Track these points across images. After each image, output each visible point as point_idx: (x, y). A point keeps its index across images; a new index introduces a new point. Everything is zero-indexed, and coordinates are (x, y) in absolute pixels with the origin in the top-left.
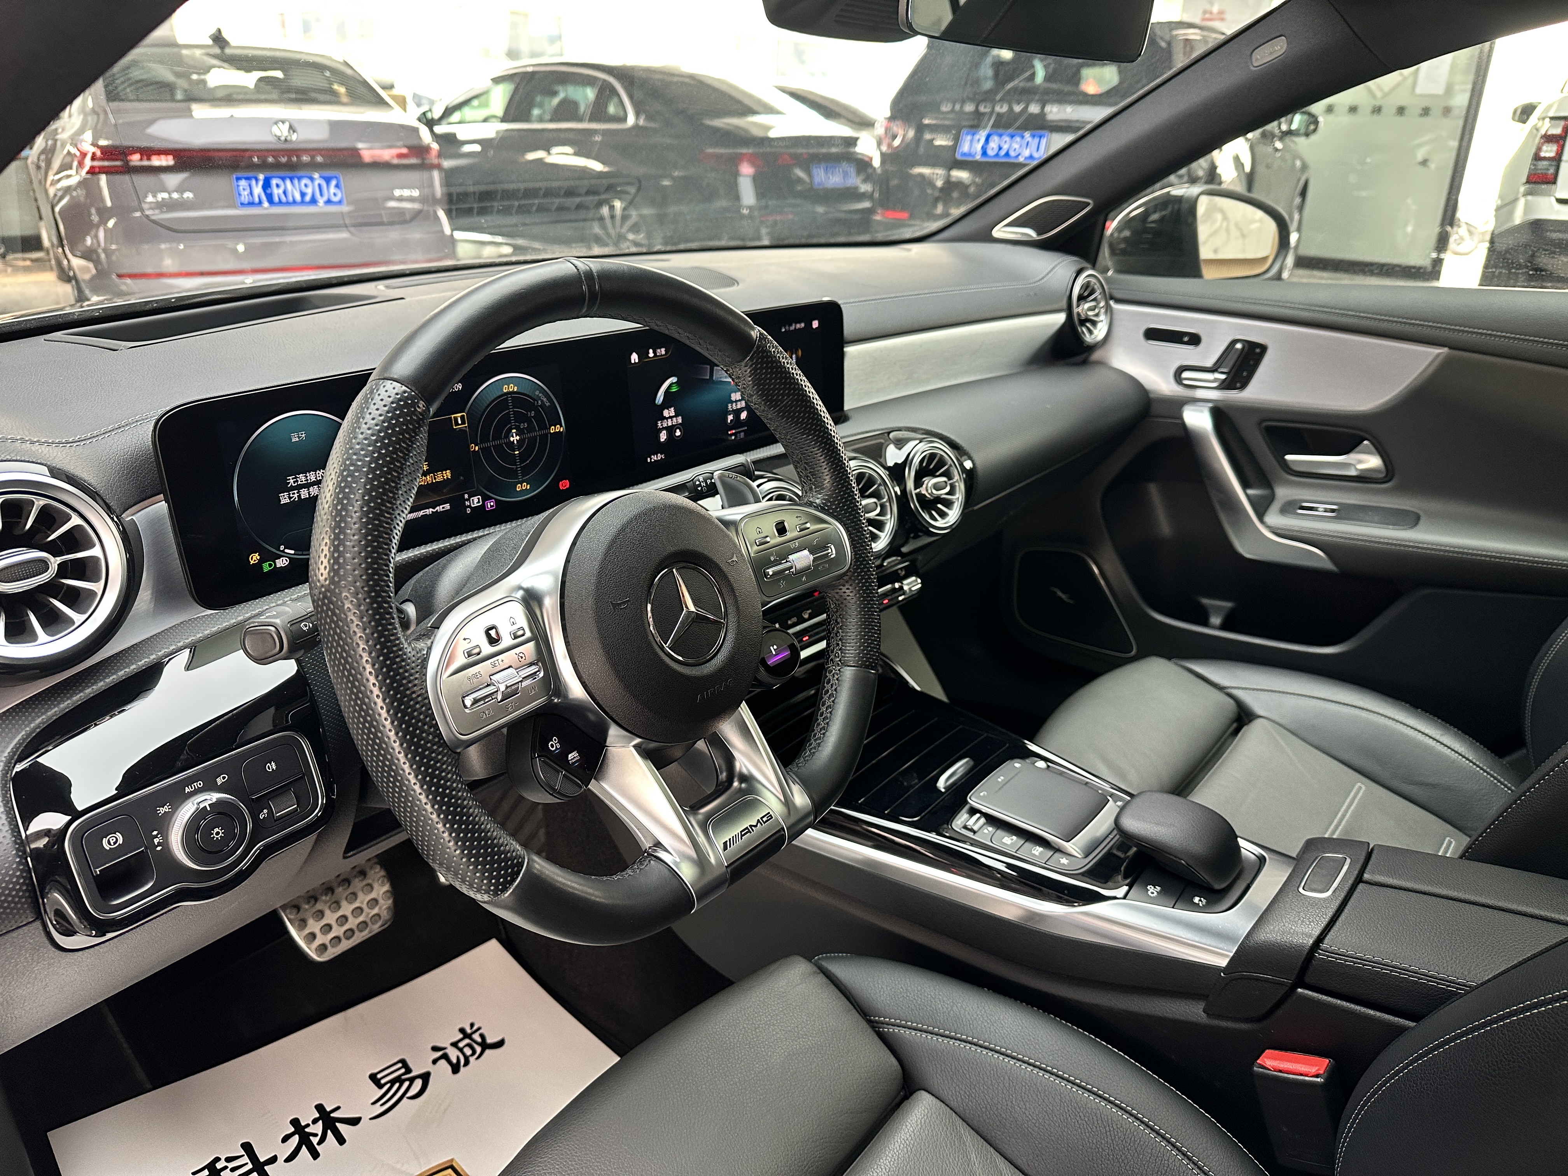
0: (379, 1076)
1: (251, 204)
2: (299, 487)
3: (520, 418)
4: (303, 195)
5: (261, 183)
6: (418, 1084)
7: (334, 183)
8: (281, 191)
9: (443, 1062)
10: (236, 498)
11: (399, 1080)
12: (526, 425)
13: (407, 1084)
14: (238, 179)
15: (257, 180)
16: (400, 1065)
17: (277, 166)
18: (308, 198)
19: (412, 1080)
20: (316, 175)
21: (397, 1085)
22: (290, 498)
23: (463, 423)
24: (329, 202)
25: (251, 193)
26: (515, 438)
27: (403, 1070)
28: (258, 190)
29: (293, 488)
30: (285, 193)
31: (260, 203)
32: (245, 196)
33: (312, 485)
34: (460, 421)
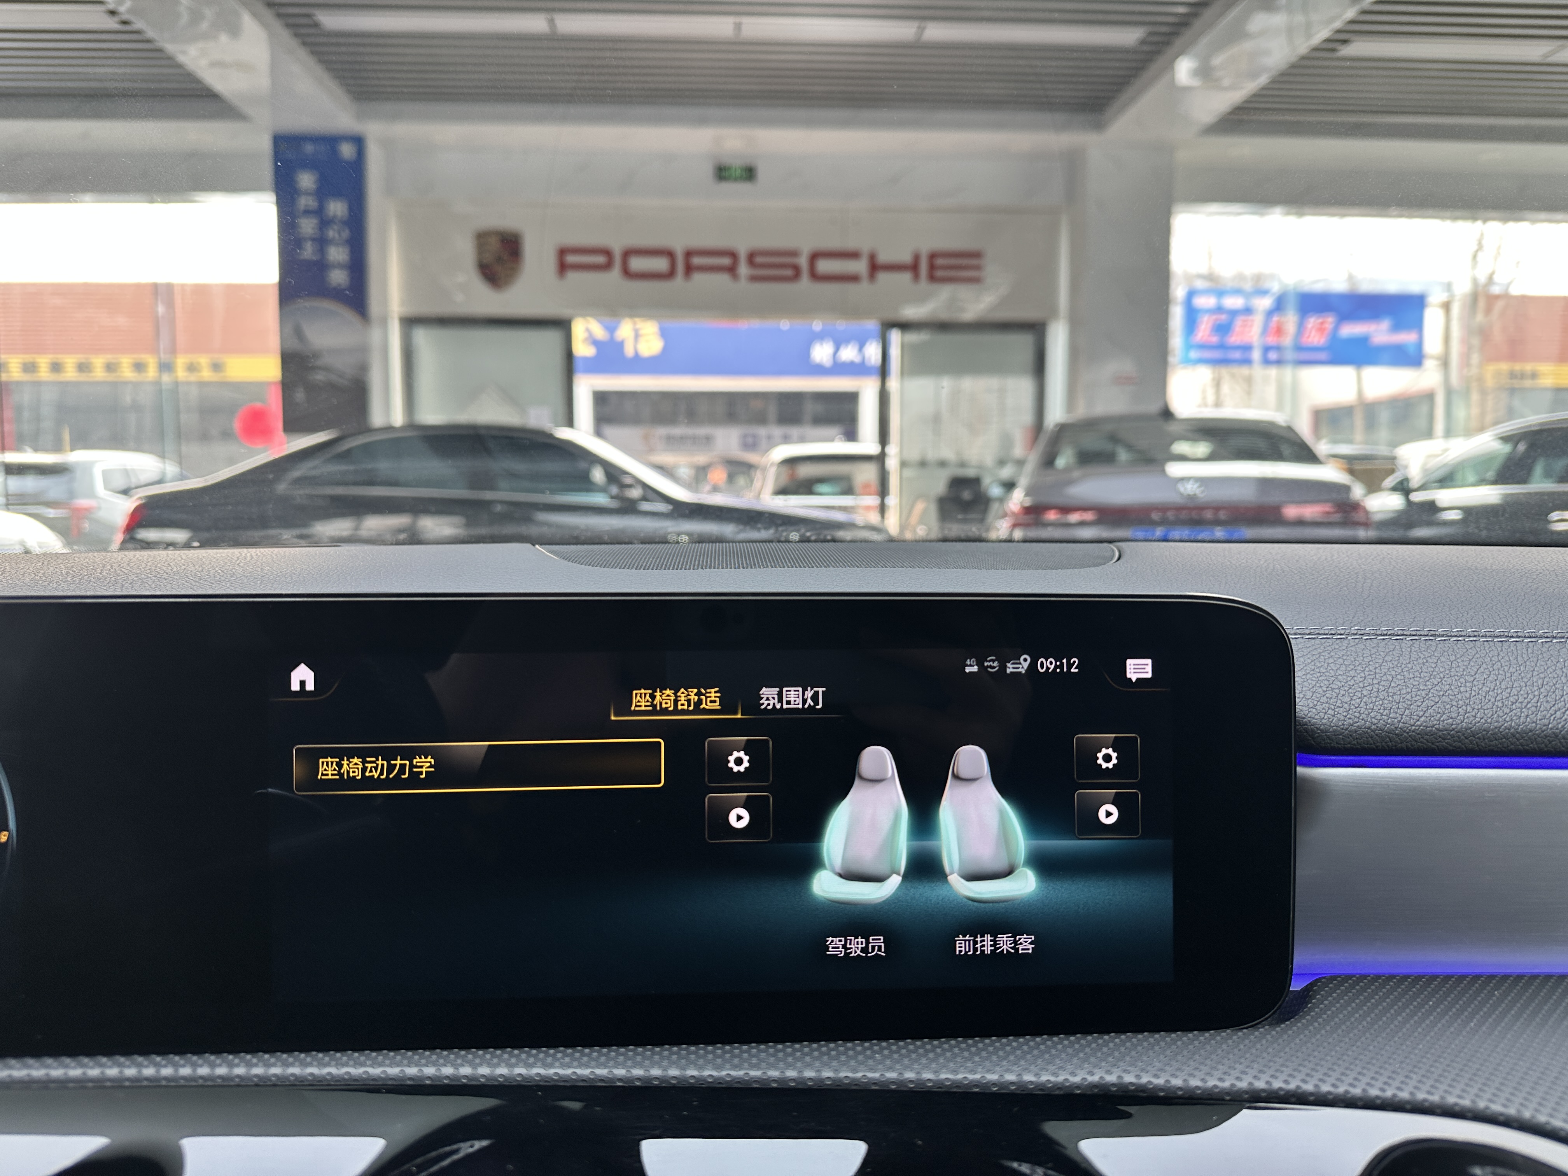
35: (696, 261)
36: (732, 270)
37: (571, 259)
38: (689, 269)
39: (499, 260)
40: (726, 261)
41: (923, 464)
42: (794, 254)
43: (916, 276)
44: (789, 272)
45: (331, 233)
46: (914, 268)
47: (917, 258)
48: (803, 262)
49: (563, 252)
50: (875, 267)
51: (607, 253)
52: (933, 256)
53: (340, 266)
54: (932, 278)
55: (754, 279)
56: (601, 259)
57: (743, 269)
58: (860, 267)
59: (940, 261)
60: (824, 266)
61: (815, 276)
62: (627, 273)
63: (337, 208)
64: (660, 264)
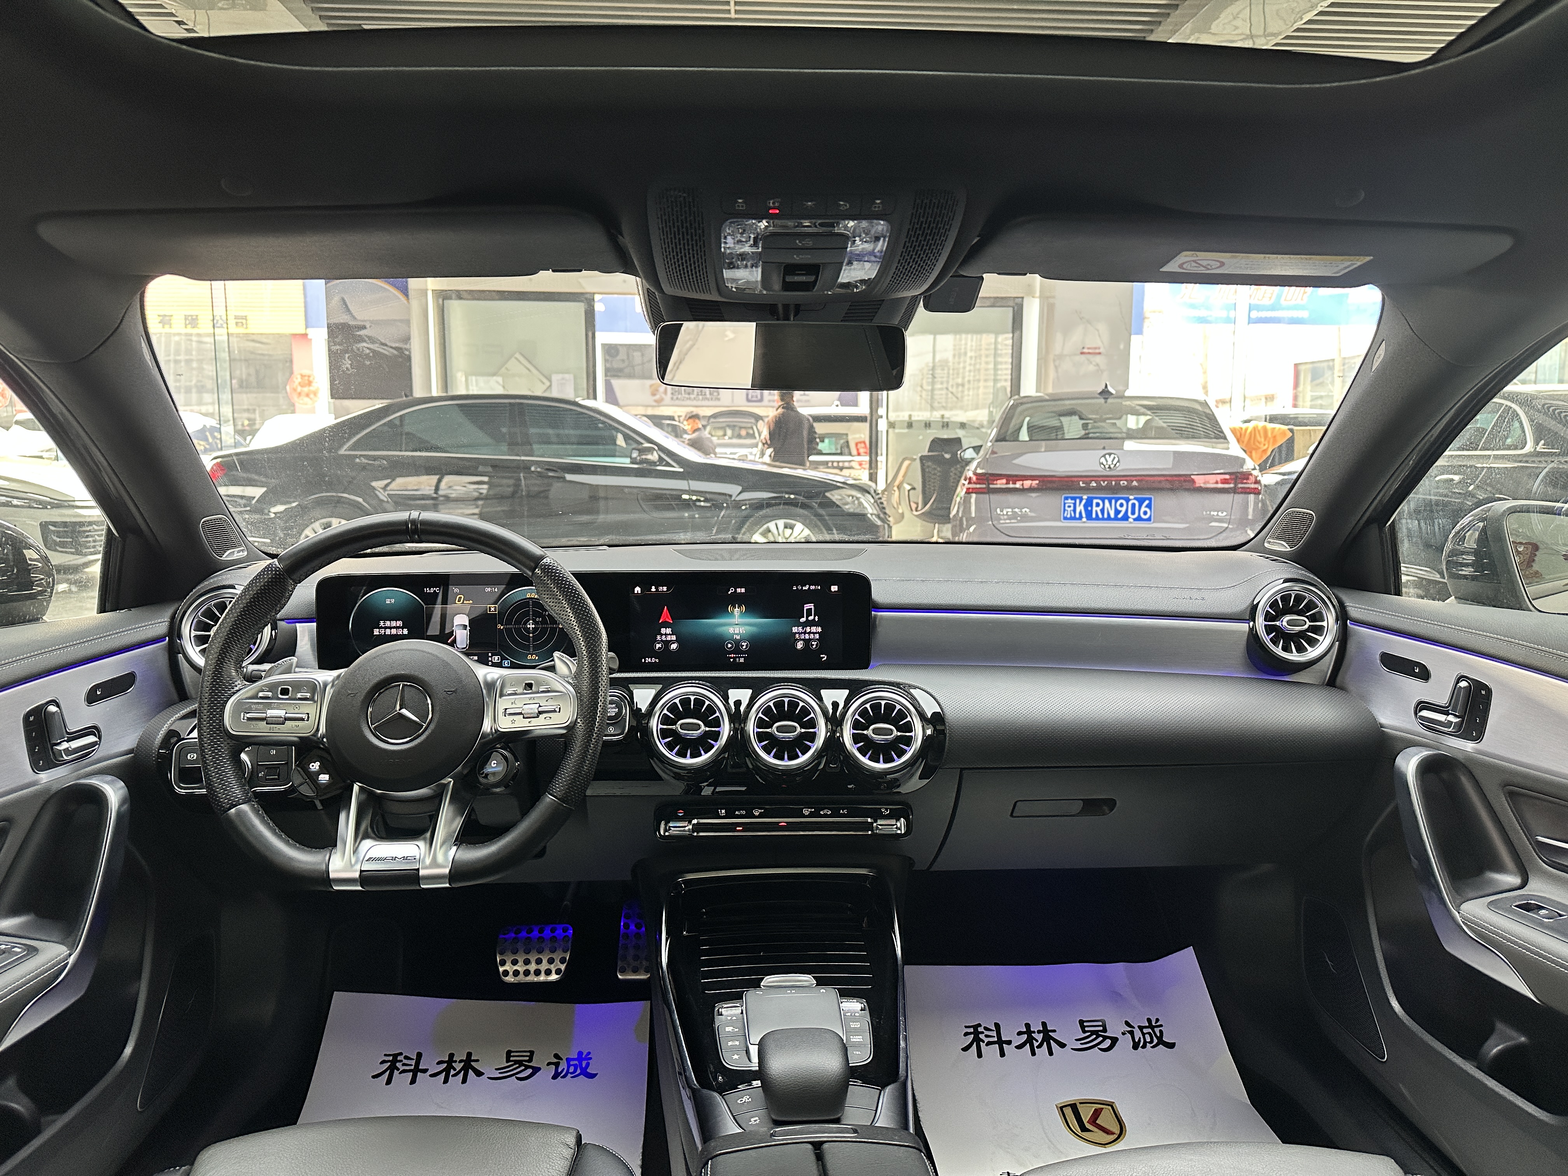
0: (513, 1054)
1: (1073, 518)
2: (386, 628)
3: (537, 615)
4: (1117, 512)
5: (1084, 502)
6: (529, 1072)
7: (1147, 502)
8: (1099, 509)
9: (552, 1068)
10: (350, 626)
13: (522, 1068)
14: (1066, 498)
15: (1081, 499)
16: (528, 1054)
17: (1099, 489)
18: (1120, 516)
19: (526, 1068)
20: (1131, 497)
21: (517, 1066)
22: (379, 632)
24: (1139, 519)
25: (1074, 511)
26: (530, 626)
27: (526, 1059)
28: (1080, 508)
29: (382, 628)
30: (1102, 511)
31: (1081, 517)
32: (1069, 512)
33: (394, 628)
34: (493, 609)
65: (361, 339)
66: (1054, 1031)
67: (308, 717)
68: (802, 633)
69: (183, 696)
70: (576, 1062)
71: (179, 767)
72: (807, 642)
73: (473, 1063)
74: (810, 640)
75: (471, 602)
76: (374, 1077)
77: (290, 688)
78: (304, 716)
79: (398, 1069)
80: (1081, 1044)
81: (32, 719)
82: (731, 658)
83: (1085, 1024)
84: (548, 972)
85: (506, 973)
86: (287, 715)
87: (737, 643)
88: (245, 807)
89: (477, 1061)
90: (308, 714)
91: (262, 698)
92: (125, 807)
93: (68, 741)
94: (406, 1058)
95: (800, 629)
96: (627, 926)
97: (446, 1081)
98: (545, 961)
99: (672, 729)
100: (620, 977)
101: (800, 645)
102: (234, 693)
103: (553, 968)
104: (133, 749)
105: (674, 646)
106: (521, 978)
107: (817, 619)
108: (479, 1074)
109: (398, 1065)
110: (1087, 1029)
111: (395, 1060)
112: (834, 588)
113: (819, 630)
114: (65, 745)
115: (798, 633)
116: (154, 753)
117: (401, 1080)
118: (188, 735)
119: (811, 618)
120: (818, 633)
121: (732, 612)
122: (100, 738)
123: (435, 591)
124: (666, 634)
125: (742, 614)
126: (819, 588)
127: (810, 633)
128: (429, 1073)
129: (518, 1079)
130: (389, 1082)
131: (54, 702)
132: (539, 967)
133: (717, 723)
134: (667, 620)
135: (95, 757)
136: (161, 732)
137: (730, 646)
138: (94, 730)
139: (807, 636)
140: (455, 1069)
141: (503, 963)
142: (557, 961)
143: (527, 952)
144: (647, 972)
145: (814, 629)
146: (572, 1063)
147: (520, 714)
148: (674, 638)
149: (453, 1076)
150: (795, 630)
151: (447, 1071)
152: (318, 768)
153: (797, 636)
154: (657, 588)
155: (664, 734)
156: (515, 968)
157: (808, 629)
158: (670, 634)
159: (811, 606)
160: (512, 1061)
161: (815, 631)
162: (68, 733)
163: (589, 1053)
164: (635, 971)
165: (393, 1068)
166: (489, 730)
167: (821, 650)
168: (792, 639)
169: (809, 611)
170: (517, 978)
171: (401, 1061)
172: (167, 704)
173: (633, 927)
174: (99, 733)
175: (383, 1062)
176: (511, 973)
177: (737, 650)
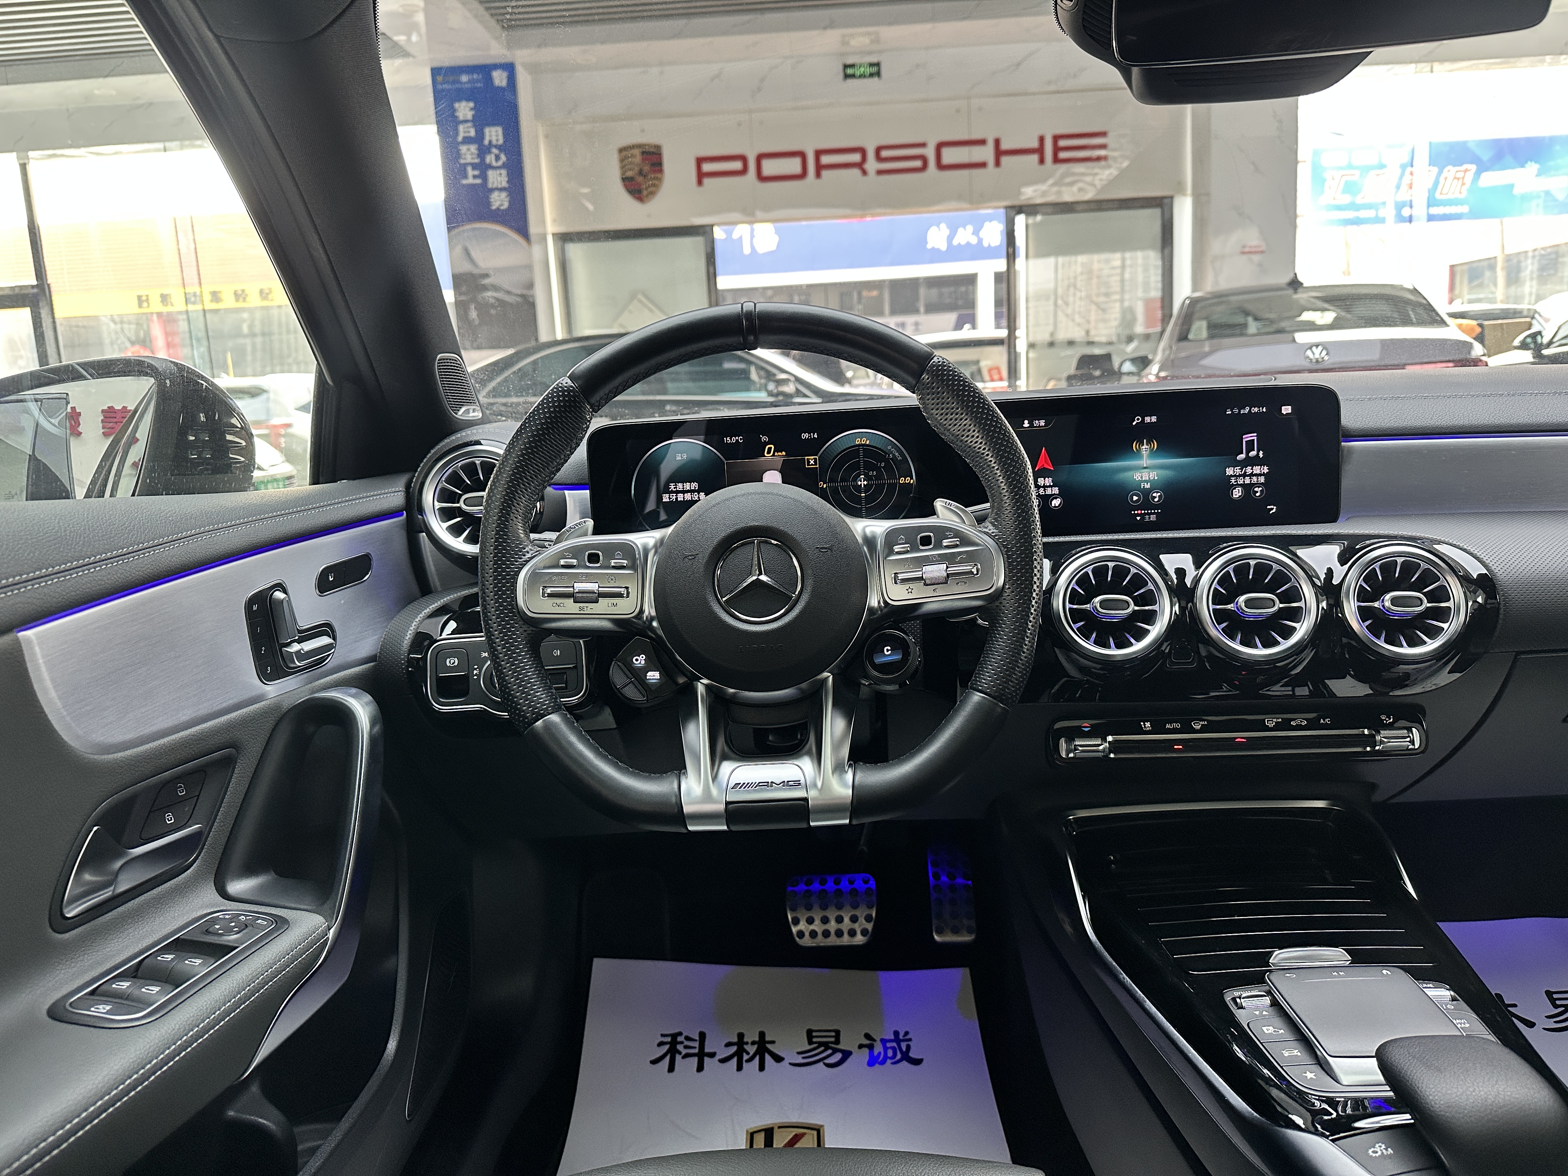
0: (814, 1034)
2: (677, 492)
3: (869, 467)
6: (838, 1056)
9: (866, 1051)
10: (633, 492)
11: (826, 1045)
12: (875, 473)
13: (830, 1052)
16: (833, 1034)
19: (835, 1051)
21: (822, 1048)
22: (670, 498)
23: (816, 464)
26: (863, 483)
27: (833, 1039)
29: (672, 492)
33: (688, 491)
34: (812, 462)
35: (825, 160)
36: (860, 166)
37: (707, 167)
38: (820, 168)
39: (641, 173)
40: (856, 157)
41: (1052, 344)
42: (923, 145)
43: (1042, 161)
44: (918, 164)
45: (490, 159)
46: (1040, 151)
47: (1042, 139)
48: (930, 152)
49: (700, 161)
50: (999, 153)
51: (743, 159)
52: (1056, 138)
53: (501, 190)
54: (1056, 160)
55: (880, 172)
56: (737, 165)
57: (872, 165)
58: (986, 153)
59: (1062, 143)
60: (950, 156)
61: (941, 166)
62: (761, 178)
63: (494, 134)
64: (793, 166)
65: (485, 288)
66: (1515, 1006)
67: (628, 593)
68: (1240, 476)
69: (425, 589)
70: (894, 1044)
71: (437, 675)
72: (1247, 488)
73: (769, 1046)
74: (1252, 485)
75: (784, 453)
76: (654, 1062)
77: (600, 554)
78: (623, 591)
79: (680, 1053)
80: (1555, 1022)
81: (255, 608)
82: (1138, 515)
83: (1555, 996)
84: (852, 933)
85: (801, 934)
86: (600, 589)
87: (1146, 493)
88: (555, 718)
89: (773, 1042)
90: (627, 588)
91: (564, 567)
92: (377, 729)
93: (300, 641)
94: (688, 1038)
95: (1238, 471)
96: (936, 876)
97: (740, 1068)
98: (846, 920)
99: (1085, 610)
100: (936, 937)
101: (1237, 493)
102: (527, 561)
103: (857, 927)
104: (375, 656)
105: (1056, 503)
106: (820, 941)
107: (1261, 455)
108: (778, 1059)
109: (680, 1047)
110: (1558, 1002)
111: (674, 1043)
112: (1286, 410)
113: (1266, 470)
114: (295, 647)
115: (1235, 476)
116: (403, 659)
117: (686, 1066)
118: (441, 635)
119: (1253, 454)
120: (1264, 474)
121: (1139, 451)
122: (334, 639)
123: (737, 440)
124: (1045, 487)
125: (1153, 454)
126: (1264, 410)
127: (1252, 475)
128: (718, 1057)
129: (828, 1065)
130: (671, 1069)
131: (281, 587)
132: (840, 926)
133: (1149, 598)
134: (1046, 466)
135: (330, 666)
136: (410, 632)
137: (1135, 498)
138: (326, 629)
139: (1247, 480)
140: (748, 1053)
141: (796, 922)
142: (862, 920)
143: (824, 907)
144: (970, 932)
145: (1257, 470)
146: (889, 1045)
147: (921, 578)
148: (1056, 490)
149: (747, 1061)
150: (1229, 471)
151: (739, 1054)
152: (643, 662)
153: (1233, 481)
154: (1031, 423)
155: (1076, 615)
156: (812, 927)
157: (1249, 470)
158: (1050, 486)
159: (1253, 437)
160: (815, 1043)
161: (1258, 472)
162: (300, 632)
163: (907, 1033)
164: (956, 931)
165: (673, 1052)
166: (876, 605)
167: (1268, 498)
168: (1226, 485)
169: (1250, 444)
170: (815, 940)
171: (682, 1043)
172: (406, 601)
173: (944, 878)
174: (333, 631)
175: (661, 1044)
176: (807, 934)
177: (1146, 503)
